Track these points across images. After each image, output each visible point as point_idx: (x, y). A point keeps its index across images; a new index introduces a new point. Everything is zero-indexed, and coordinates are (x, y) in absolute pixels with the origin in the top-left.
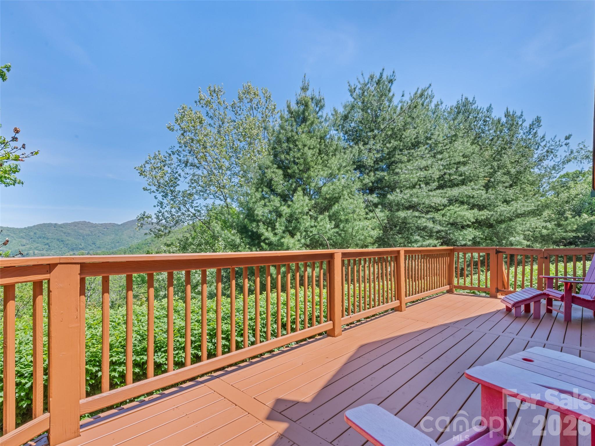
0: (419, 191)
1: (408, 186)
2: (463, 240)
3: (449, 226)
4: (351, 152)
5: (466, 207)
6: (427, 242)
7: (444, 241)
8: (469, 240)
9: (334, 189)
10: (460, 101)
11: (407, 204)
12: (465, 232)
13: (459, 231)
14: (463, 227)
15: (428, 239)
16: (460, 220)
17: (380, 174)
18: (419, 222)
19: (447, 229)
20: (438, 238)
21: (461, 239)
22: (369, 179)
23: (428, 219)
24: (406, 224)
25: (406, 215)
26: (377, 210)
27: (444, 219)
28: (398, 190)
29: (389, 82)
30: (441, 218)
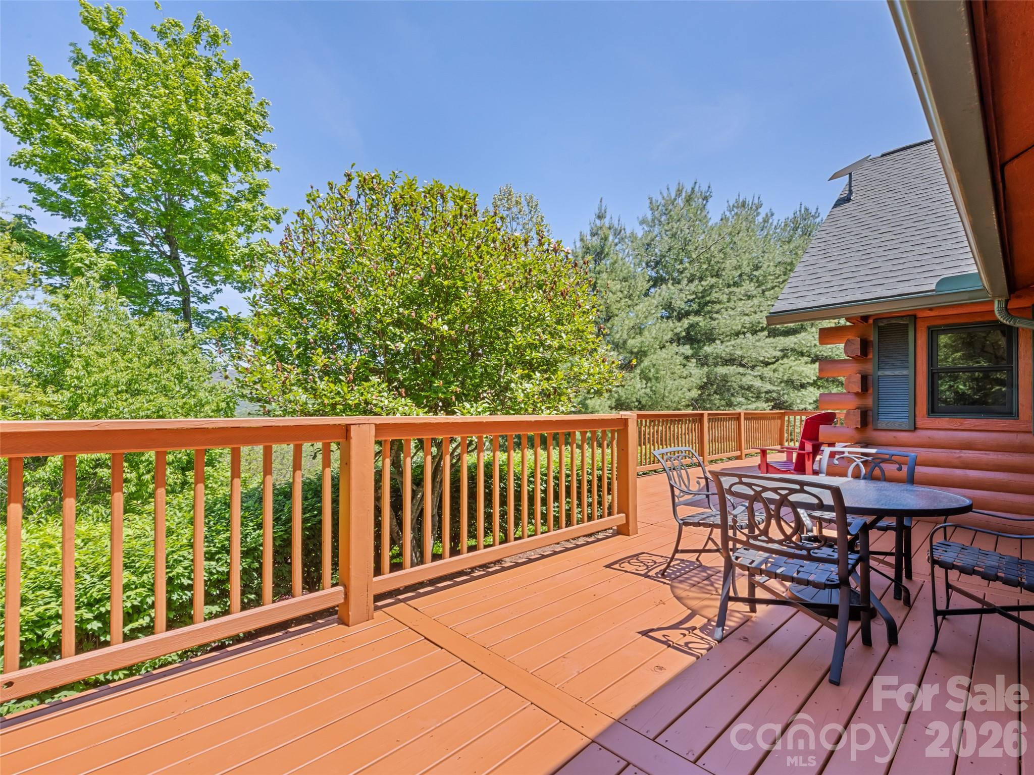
0: (743, 342)
1: (728, 333)
2: (801, 403)
3: (783, 384)
4: (660, 295)
5: (806, 358)
6: (754, 406)
7: (775, 404)
8: (810, 404)
9: (643, 342)
10: (798, 213)
11: (728, 357)
12: (804, 393)
13: (796, 391)
14: (803, 386)
15: (755, 402)
16: (798, 378)
17: (693, 319)
18: (744, 379)
19: (779, 388)
20: (767, 401)
21: (798, 401)
22: (681, 327)
23: (756, 377)
24: (727, 382)
25: (728, 372)
26: (689, 364)
27: (776, 375)
28: (718, 342)
29: (703, 200)
30: (771, 374)
